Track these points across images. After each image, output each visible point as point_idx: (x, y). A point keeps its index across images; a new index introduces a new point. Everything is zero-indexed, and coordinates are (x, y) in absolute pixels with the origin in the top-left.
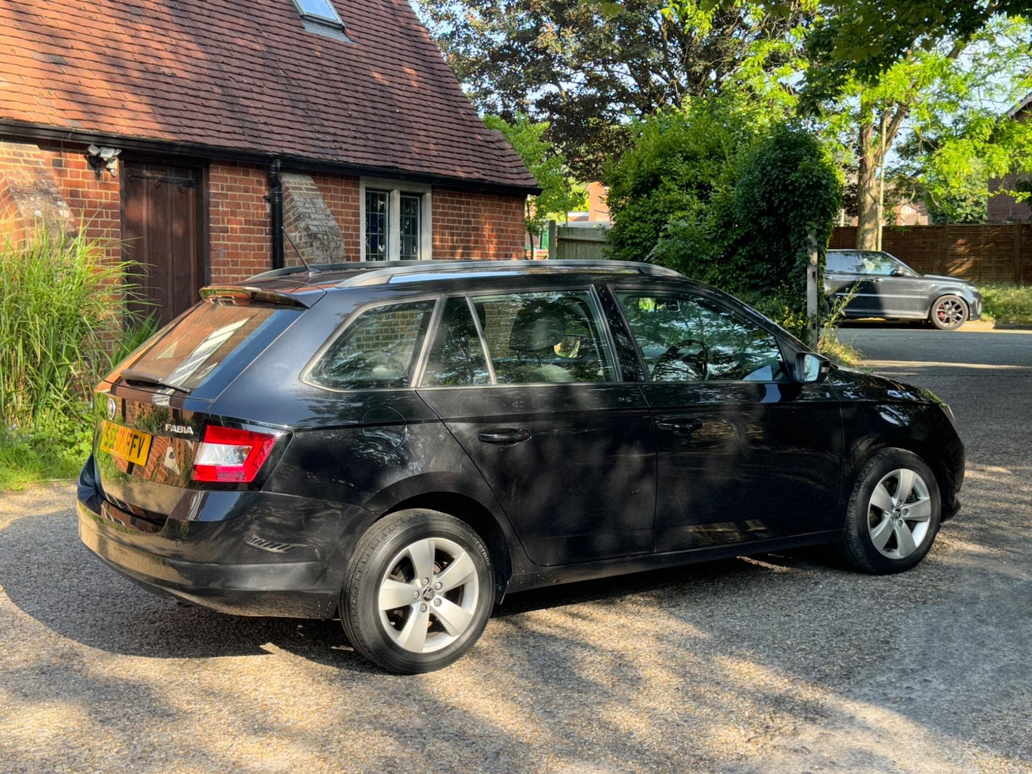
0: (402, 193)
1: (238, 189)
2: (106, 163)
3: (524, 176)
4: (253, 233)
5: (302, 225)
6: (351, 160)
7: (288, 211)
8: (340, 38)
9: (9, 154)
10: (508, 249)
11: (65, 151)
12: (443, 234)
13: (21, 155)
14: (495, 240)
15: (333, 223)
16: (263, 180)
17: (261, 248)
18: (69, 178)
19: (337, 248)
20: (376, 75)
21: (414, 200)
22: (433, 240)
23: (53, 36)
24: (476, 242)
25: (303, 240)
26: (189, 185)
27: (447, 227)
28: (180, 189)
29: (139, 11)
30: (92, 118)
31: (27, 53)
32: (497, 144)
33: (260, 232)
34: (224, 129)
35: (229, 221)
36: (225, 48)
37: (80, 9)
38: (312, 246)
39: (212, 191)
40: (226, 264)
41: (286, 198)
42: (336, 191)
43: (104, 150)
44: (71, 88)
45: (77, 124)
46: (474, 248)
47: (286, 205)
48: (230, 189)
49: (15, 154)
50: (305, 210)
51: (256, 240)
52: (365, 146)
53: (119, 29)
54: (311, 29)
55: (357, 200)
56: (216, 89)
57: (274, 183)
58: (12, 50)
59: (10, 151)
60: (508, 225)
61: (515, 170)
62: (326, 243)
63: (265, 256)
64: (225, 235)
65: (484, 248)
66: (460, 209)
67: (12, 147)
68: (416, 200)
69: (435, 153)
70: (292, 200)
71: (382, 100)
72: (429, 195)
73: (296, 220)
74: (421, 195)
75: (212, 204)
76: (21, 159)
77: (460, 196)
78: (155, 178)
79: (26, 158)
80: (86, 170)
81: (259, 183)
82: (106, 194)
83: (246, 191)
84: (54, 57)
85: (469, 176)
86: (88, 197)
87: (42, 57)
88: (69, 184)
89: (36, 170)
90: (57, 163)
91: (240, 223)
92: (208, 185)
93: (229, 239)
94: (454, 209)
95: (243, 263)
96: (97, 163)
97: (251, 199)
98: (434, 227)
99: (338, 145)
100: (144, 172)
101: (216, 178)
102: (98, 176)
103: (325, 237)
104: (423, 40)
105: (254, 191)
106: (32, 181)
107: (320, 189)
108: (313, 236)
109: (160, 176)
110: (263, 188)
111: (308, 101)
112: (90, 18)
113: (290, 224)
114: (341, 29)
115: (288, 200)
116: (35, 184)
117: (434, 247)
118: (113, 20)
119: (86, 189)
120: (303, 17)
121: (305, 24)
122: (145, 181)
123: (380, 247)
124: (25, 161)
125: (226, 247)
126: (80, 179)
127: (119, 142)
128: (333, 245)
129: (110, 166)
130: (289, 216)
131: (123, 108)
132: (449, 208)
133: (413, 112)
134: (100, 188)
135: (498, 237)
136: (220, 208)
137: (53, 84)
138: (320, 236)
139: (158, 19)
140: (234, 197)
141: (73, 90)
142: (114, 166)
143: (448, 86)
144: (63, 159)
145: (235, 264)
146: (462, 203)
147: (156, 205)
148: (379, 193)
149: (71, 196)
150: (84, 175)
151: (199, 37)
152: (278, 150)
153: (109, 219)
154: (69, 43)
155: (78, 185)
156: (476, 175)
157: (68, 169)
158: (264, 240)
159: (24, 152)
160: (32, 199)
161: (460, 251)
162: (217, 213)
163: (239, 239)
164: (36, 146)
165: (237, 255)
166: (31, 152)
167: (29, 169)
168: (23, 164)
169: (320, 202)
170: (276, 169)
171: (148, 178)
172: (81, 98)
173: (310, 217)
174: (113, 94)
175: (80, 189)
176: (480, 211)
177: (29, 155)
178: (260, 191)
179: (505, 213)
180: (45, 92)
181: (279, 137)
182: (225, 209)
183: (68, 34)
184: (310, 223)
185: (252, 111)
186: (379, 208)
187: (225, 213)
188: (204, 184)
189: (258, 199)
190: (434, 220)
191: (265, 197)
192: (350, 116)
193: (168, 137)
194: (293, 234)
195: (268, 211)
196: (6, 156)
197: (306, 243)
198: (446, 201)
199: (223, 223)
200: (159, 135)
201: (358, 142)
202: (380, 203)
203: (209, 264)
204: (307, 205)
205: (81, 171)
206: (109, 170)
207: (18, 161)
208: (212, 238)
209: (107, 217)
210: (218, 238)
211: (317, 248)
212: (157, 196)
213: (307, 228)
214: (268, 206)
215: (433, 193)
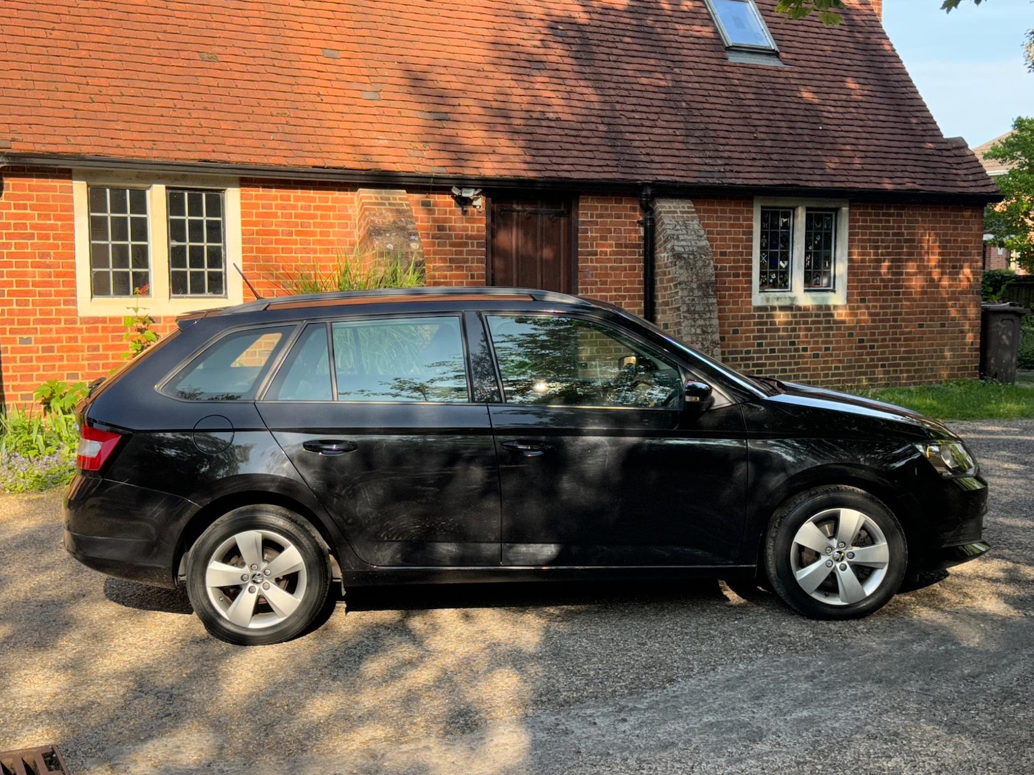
0: (808, 209)
1: (610, 216)
2: (472, 201)
3: (982, 183)
4: (626, 255)
5: (669, 246)
6: (739, 182)
7: (660, 234)
8: (773, 63)
9: (377, 198)
10: (959, 260)
11: (434, 194)
12: (863, 248)
13: (389, 199)
14: (937, 251)
15: (705, 243)
16: (638, 206)
17: (634, 268)
18: (436, 216)
19: (705, 266)
20: (805, 95)
21: (827, 215)
22: (850, 254)
23: (441, 96)
24: (911, 254)
25: (670, 260)
26: (561, 215)
27: (869, 241)
28: (551, 220)
29: (541, 65)
30: (459, 164)
31: (412, 114)
32: (954, 152)
33: (634, 253)
34: (596, 162)
35: (597, 246)
36: (624, 89)
37: (478, 71)
38: (675, 265)
39: (580, 219)
40: (595, 283)
41: (659, 221)
42: (724, 211)
43: (464, 190)
44: (447, 140)
45: (443, 170)
46: (907, 260)
47: (659, 228)
48: (601, 216)
49: (382, 199)
50: (676, 232)
51: (628, 261)
52: (763, 166)
53: (513, 83)
54: (733, 58)
55: (751, 219)
56: (602, 127)
57: (648, 209)
58: (399, 112)
59: (379, 196)
60: (959, 235)
61: (971, 177)
62: (691, 262)
63: (638, 275)
64: (594, 257)
65: (922, 260)
66: (888, 221)
67: (381, 193)
68: (831, 216)
69: (859, 167)
70: (663, 223)
71: (805, 119)
72: (845, 209)
73: (665, 242)
74: (837, 210)
75: (580, 231)
76: (387, 202)
77: (888, 208)
78: (525, 211)
79: (392, 201)
80: (454, 208)
81: (634, 209)
82: (472, 227)
83: (619, 217)
84: (438, 115)
85: (899, 187)
86: (455, 231)
87: (428, 116)
88: (435, 220)
89: (398, 211)
90: (426, 204)
91: (611, 246)
92: (577, 214)
93: (597, 261)
94: (880, 221)
95: (612, 283)
96: (463, 202)
97: (624, 224)
98: (851, 241)
99: (728, 168)
100: (515, 206)
101: (585, 208)
102: (465, 213)
103: (691, 257)
104: (884, 53)
105: (626, 216)
106: (392, 220)
107: (698, 211)
108: (678, 256)
109: (529, 209)
110: (638, 213)
111: (707, 129)
112: (487, 77)
113: (660, 246)
114: (774, 54)
115: (660, 224)
116: (394, 222)
117: (850, 260)
118: (509, 76)
119: (453, 224)
120: (729, 49)
121: (728, 54)
122: (515, 214)
123: (781, 263)
124: (390, 204)
125: (595, 268)
126: (448, 216)
127: (480, 182)
128: (700, 264)
129: (475, 203)
130: (660, 238)
131: (494, 153)
132: (872, 221)
133: (842, 128)
134: (467, 222)
135: (944, 247)
136: (589, 234)
137: (430, 138)
138: (685, 256)
139: (558, 70)
140: (604, 224)
141: (448, 141)
142: (480, 202)
143: (903, 96)
144: (432, 200)
145: (604, 283)
146: (890, 215)
147: (526, 234)
148: (781, 210)
149: (439, 230)
150: (451, 213)
151: (597, 81)
152: (651, 178)
153: (475, 248)
154: (456, 101)
155: (445, 220)
156: (909, 186)
157: (436, 208)
158: (637, 261)
159: (391, 196)
160: (388, 235)
161: (887, 264)
162: (586, 238)
163: (609, 261)
164: (405, 191)
165: (607, 275)
166: (397, 196)
167: (391, 211)
168: (388, 207)
169: (695, 224)
170: (647, 196)
171: (518, 211)
172: (453, 148)
173: (678, 238)
174: (487, 142)
175: (447, 225)
176: (917, 222)
177: (395, 199)
178: (634, 217)
179: (953, 222)
180: (420, 146)
181: (658, 166)
182: (594, 235)
183: (460, 94)
184: (676, 243)
185: (637, 144)
186: (781, 224)
187: (594, 239)
188: (573, 213)
189: (632, 224)
190: (851, 234)
191: (638, 222)
192: (756, 138)
193: (531, 174)
194: (663, 255)
195: (642, 234)
196: (374, 201)
197: (671, 262)
198: (870, 214)
199: (592, 246)
200: (523, 174)
201: (756, 163)
202: (782, 220)
203: (577, 284)
204: (678, 227)
205: (448, 209)
206: (475, 207)
207: (384, 204)
208: (580, 261)
209: (473, 246)
210: (586, 261)
211: (681, 268)
212: (526, 225)
213: (673, 249)
214: (642, 229)
215: (850, 207)
